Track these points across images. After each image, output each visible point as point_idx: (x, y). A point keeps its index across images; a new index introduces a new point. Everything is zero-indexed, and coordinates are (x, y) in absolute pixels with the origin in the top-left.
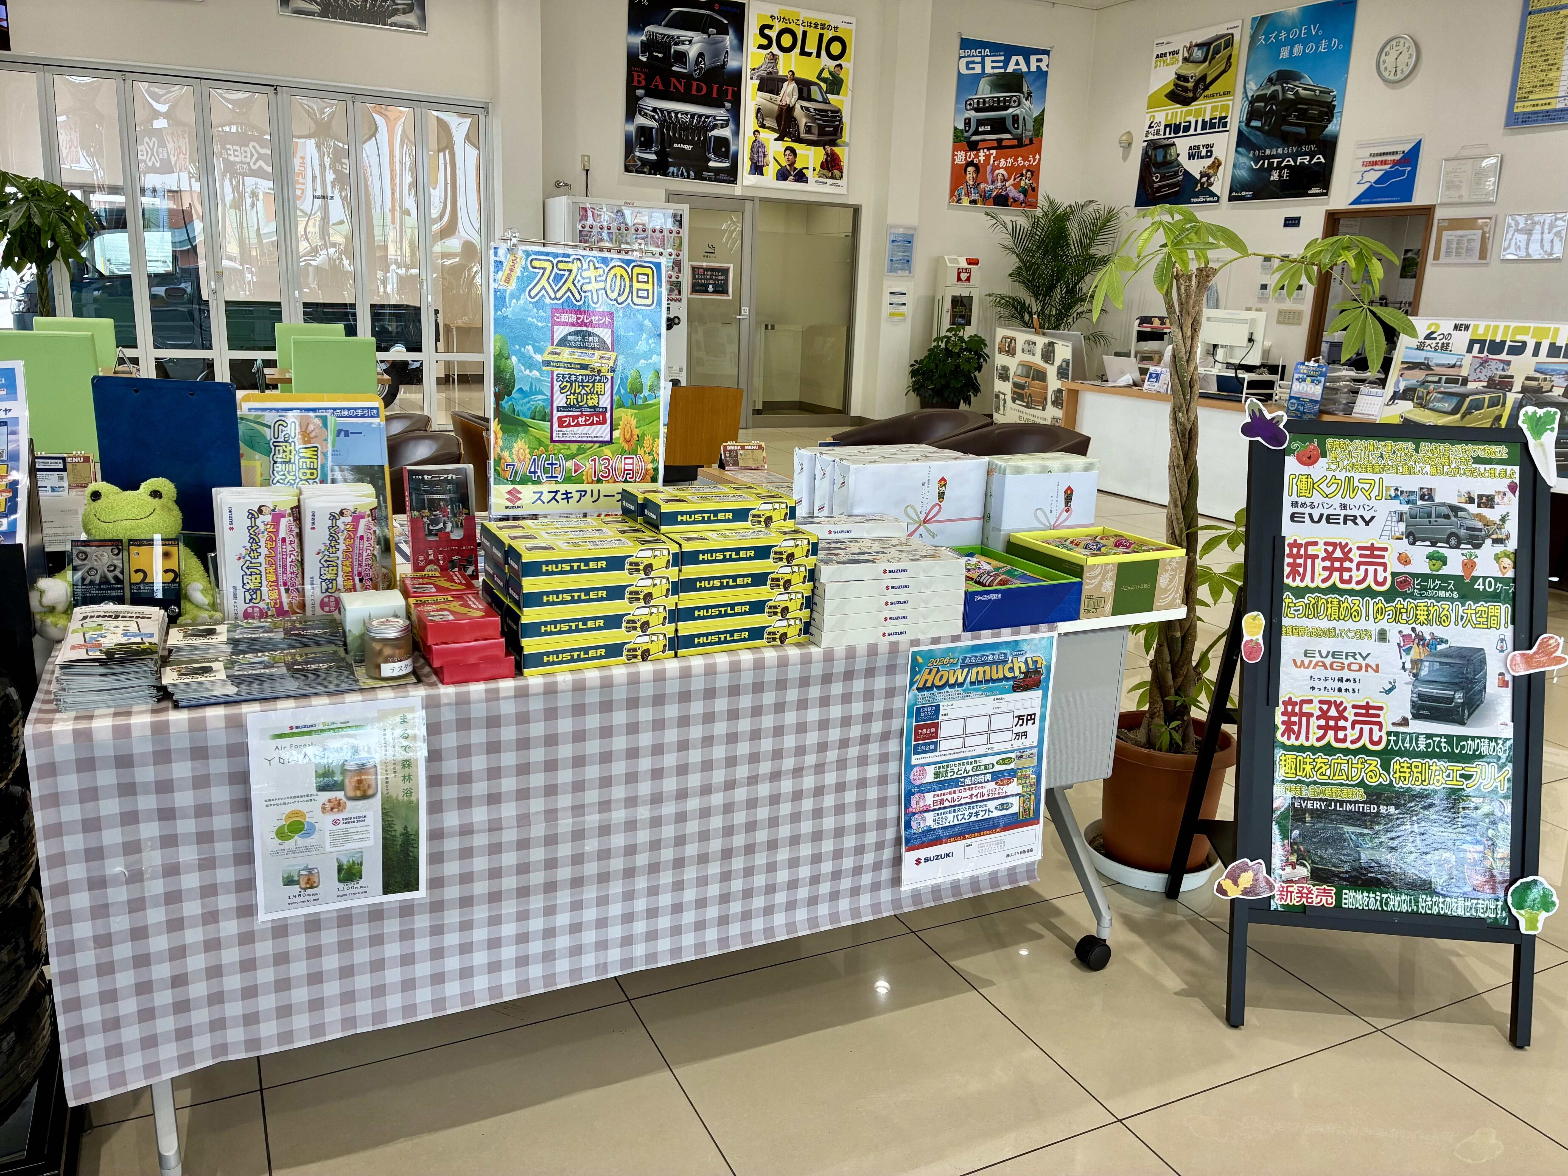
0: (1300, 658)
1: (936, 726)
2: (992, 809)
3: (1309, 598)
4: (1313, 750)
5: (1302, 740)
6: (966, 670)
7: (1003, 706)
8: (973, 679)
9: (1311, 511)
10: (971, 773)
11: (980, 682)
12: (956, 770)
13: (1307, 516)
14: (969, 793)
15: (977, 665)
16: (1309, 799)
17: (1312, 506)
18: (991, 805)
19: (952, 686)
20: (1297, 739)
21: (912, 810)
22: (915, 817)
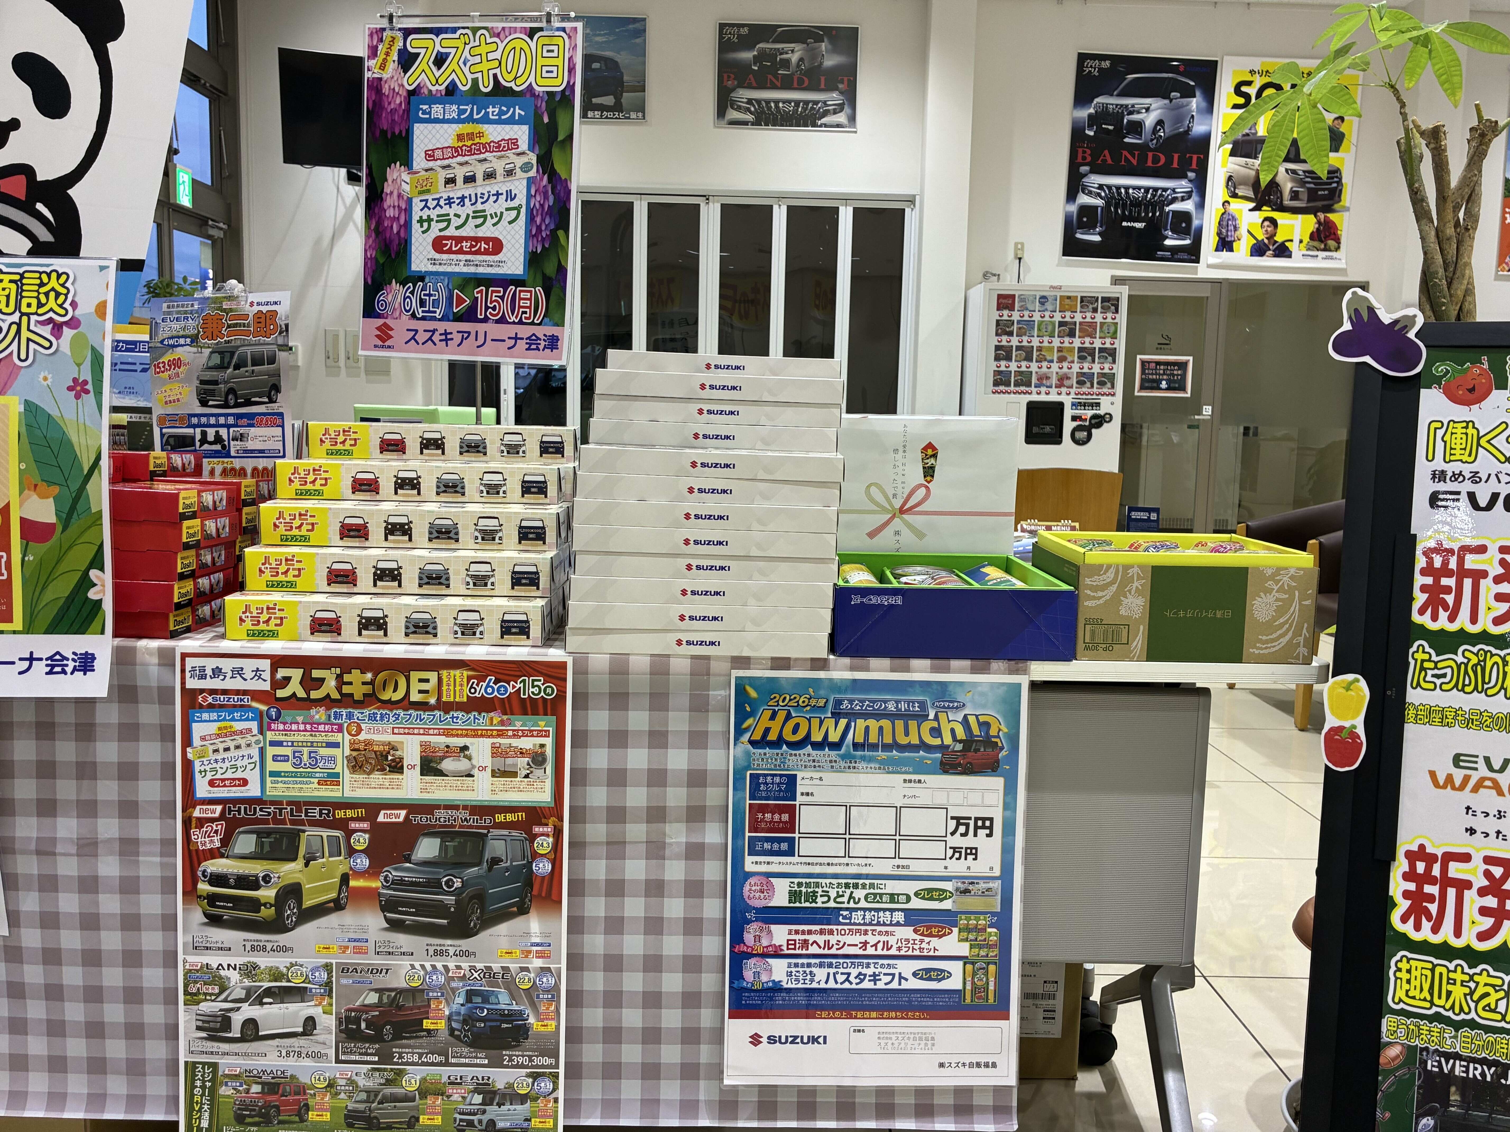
0: (1445, 768)
1: (791, 810)
2: (907, 974)
3: (1466, 654)
4: (1470, 956)
5: (1446, 934)
6: (843, 722)
7: (924, 796)
8: (860, 739)
9: (1472, 488)
10: (863, 904)
11: (874, 747)
12: (833, 894)
13: (1464, 497)
14: (858, 939)
15: (866, 716)
16: (1457, 1056)
17: (1475, 478)
18: (906, 968)
19: (818, 746)
20: (1435, 930)
21: (745, 949)
22: (752, 961)
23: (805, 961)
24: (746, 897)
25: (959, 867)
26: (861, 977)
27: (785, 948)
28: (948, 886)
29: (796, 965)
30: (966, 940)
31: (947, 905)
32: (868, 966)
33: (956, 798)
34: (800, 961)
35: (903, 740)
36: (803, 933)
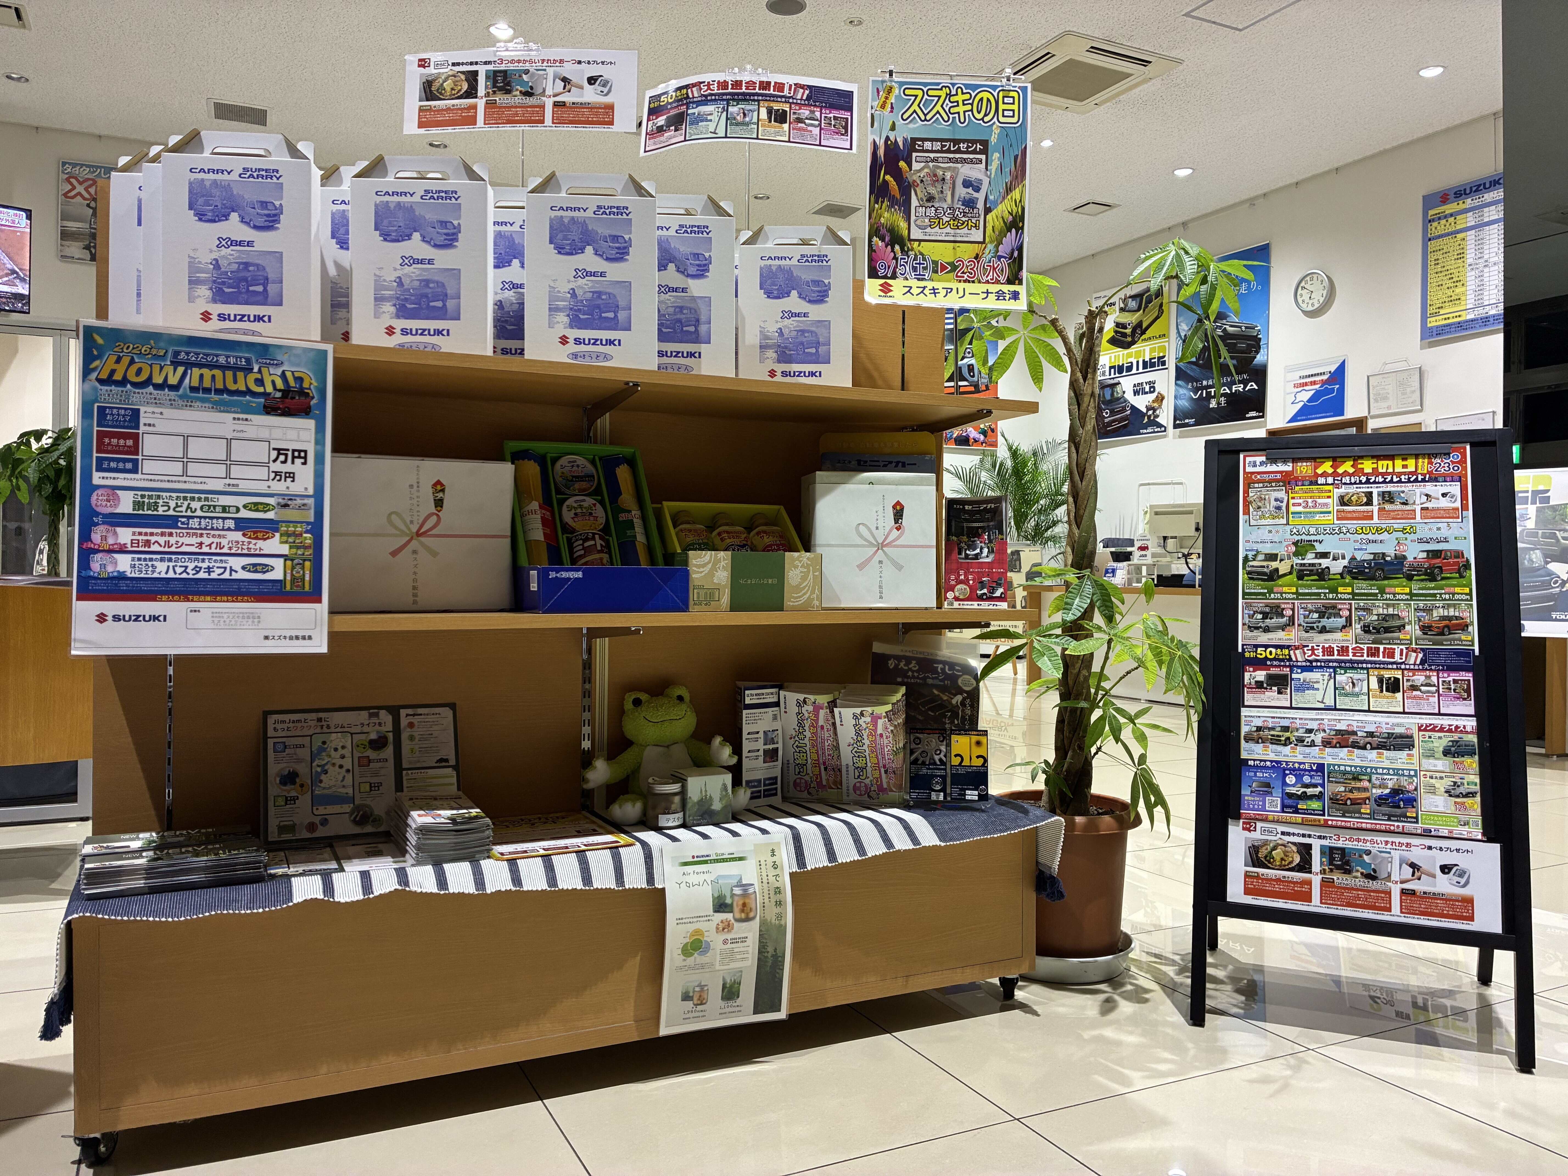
2: (236, 568)
6: (181, 370)
10: (199, 513)
11: (207, 390)
14: (194, 540)
18: (237, 563)
19: (157, 387)
21: (92, 546)
22: (98, 556)
23: (148, 556)
24: (94, 506)
25: (280, 487)
26: (197, 570)
27: (129, 545)
28: (271, 501)
29: (139, 559)
30: (286, 542)
31: (270, 515)
32: (203, 561)
33: (277, 433)
34: (143, 556)
35: (232, 387)
36: (146, 534)
